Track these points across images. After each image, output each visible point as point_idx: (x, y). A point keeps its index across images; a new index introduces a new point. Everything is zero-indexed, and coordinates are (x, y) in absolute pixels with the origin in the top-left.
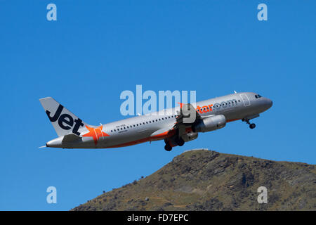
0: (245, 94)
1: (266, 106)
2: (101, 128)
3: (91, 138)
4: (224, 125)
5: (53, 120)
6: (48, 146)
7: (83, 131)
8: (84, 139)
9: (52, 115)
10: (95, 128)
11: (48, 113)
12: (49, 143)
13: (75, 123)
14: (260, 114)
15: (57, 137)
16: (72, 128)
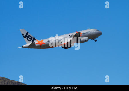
0: (93, 30)
1: (100, 34)
2: (42, 41)
3: (39, 45)
4: (88, 40)
5: (25, 37)
6: (23, 47)
7: (36, 42)
8: (36, 45)
9: (24, 36)
10: (40, 41)
11: (23, 35)
12: (24, 46)
13: (32, 39)
14: (98, 37)
15: (26, 44)
16: (32, 41)
